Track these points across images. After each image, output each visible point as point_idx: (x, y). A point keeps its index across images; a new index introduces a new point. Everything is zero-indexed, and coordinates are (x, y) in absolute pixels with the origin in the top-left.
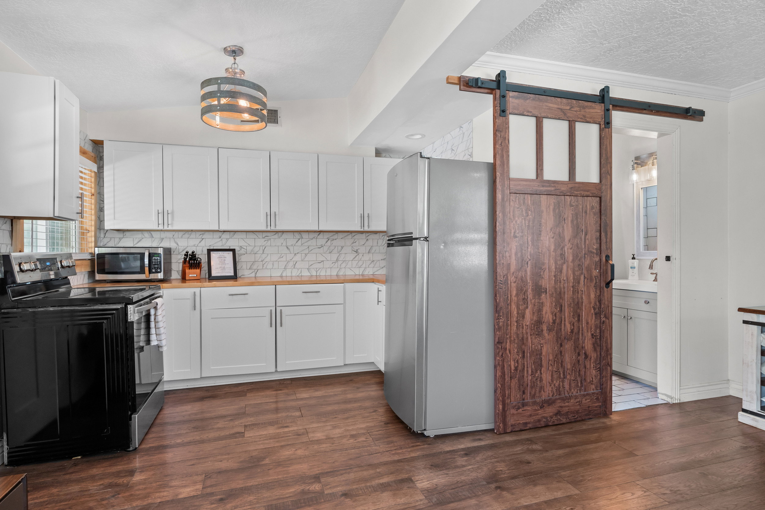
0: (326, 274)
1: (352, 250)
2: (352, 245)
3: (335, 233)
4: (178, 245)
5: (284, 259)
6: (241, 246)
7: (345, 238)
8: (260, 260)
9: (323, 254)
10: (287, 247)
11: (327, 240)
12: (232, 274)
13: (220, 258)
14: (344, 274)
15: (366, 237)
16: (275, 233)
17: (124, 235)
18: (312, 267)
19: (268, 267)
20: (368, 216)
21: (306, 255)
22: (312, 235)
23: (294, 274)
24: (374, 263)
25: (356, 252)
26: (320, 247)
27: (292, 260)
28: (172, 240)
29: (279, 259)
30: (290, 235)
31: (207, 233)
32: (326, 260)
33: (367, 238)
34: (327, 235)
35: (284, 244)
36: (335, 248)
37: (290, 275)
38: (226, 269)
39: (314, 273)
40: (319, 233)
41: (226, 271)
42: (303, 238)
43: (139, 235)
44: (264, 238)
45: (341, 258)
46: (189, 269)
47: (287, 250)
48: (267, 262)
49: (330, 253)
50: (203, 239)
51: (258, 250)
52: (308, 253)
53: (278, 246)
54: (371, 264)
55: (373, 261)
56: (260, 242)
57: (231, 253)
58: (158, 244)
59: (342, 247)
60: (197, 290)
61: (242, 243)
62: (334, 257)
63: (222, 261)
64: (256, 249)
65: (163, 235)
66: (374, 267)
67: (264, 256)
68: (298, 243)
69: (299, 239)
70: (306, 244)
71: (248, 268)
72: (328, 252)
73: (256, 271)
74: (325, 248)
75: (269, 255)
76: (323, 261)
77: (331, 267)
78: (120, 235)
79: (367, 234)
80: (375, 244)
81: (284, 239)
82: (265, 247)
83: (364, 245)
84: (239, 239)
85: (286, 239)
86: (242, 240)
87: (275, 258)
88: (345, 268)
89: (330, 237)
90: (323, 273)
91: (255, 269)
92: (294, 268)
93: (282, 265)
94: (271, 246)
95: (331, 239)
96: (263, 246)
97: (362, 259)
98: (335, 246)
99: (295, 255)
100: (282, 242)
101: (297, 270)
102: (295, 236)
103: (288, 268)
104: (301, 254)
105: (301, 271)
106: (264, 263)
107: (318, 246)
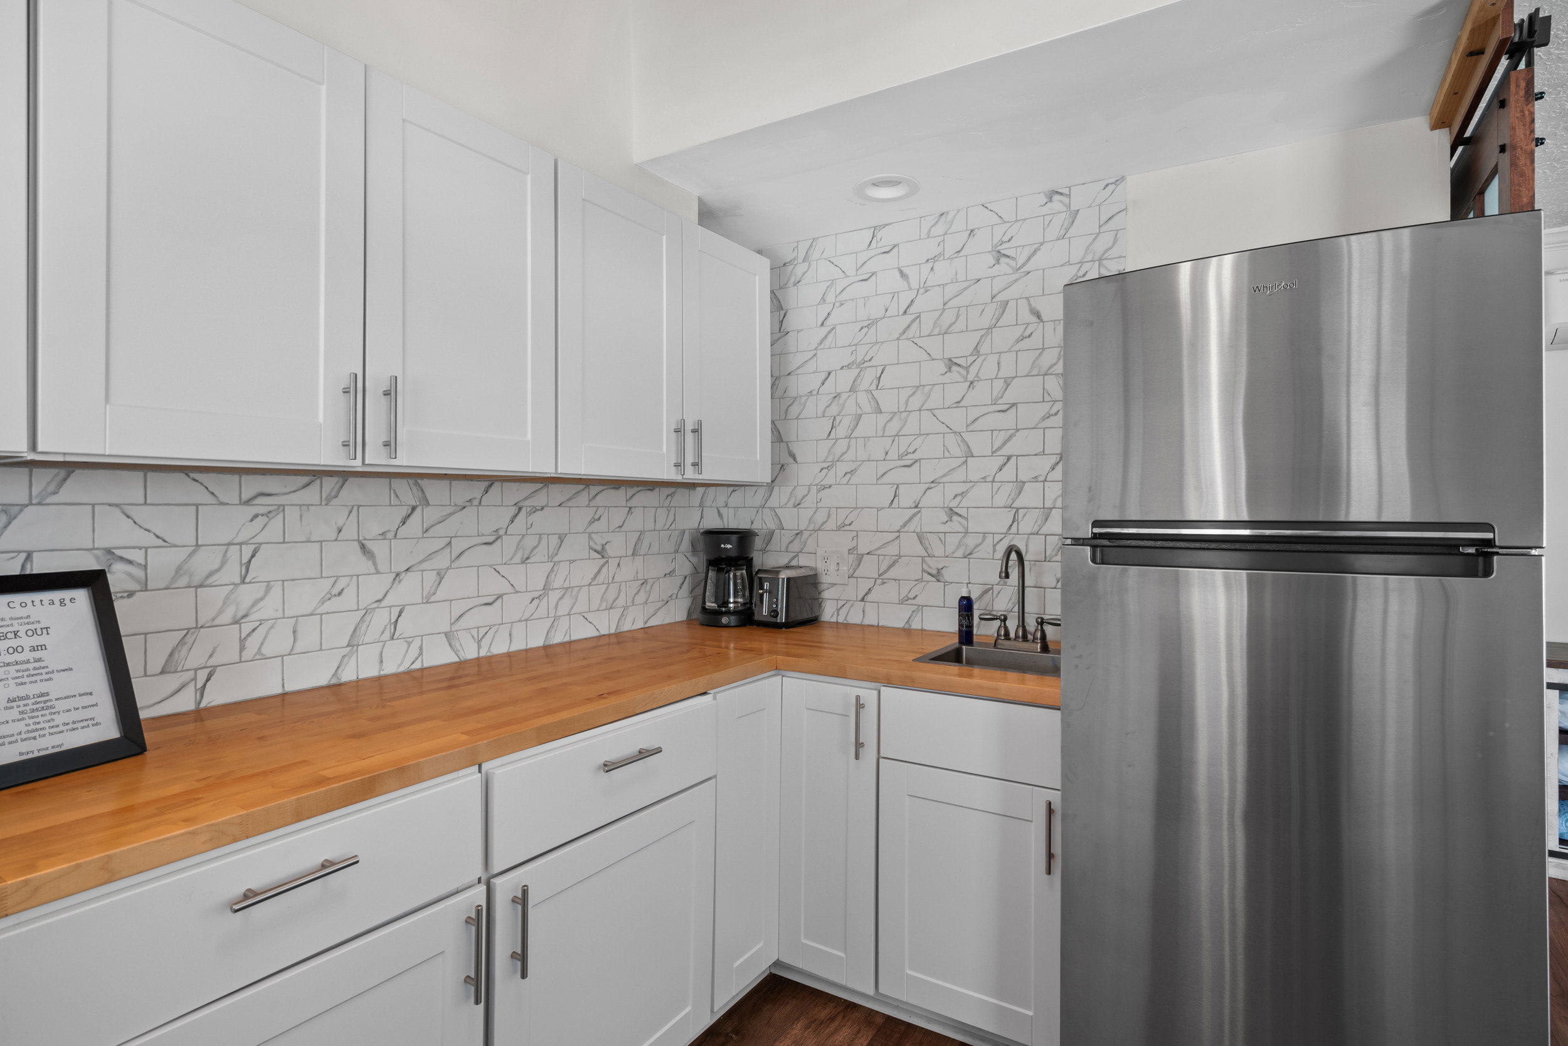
0: (513, 650)
1: (591, 548)
2: (590, 529)
3: (539, 486)
5: (349, 600)
7: (569, 504)
8: (227, 617)
9: (503, 570)
10: (363, 547)
11: (514, 510)
13: (3, 637)
14: (567, 639)
15: (627, 501)
16: (305, 479)
18: (462, 624)
19: (267, 650)
20: (699, 431)
21: (441, 576)
22: (463, 492)
23: (390, 668)
24: (648, 587)
25: (602, 553)
26: (491, 539)
27: (384, 604)
29: (323, 602)
30: (378, 491)
32: (510, 590)
33: (630, 504)
34: (516, 493)
35: (350, 532)
36: (538, 542)
37: (376, 675)
38: (60, 706)
39: (470, 652)
40: (487, 484)
41: (59, 719)
42: (428, 504)
44: (248, 502)
45: (558, 580)
47: (363, 559)
48: (261, 622)
49: (523, 562)
51: (216, 566)
52: (448, 569)
53: (321, 542)
54: (638, 593)
55: (645, 582)
56: (229, 522)
57: (81, 597)
59: (562, 538)
61: (116, 532)
62: (537, 575)
63: (19, 657)
64: (204, 562)
67: (247, 594)
68: (409, 522)
69: (414, 509)
70: (440, 529)
71: (156, 665)
72: (517, 559)
73: (202, 676)
74: (509, 543)
75: (277, 589)
76: (500, 597)
77: (527, 615)
79: (630, 492)
80: (650, 525)
81: (350, 508)
82: (253, 547)
83: (620, 527)
84: (93, 505)
85: (359, 506)
86: (117, 512)
87: (303, 598)
88: (569, 614)
89: (526, 499)
90: (500, 647)
91: (196, 670)
92: (392, 638)
93: (339, 629)
94: (284, 542)
95: (529, 509)
96: (245, 543)
97: (615, 580)
98: (540, 535)
99: (398, 579)
100: (340, 523)
101: (406, 645)
102: (397, 496)
103: (367, 639)
104: (423, 571)
105: (421, 648)
106: (246, 628)
107: (483, 535)
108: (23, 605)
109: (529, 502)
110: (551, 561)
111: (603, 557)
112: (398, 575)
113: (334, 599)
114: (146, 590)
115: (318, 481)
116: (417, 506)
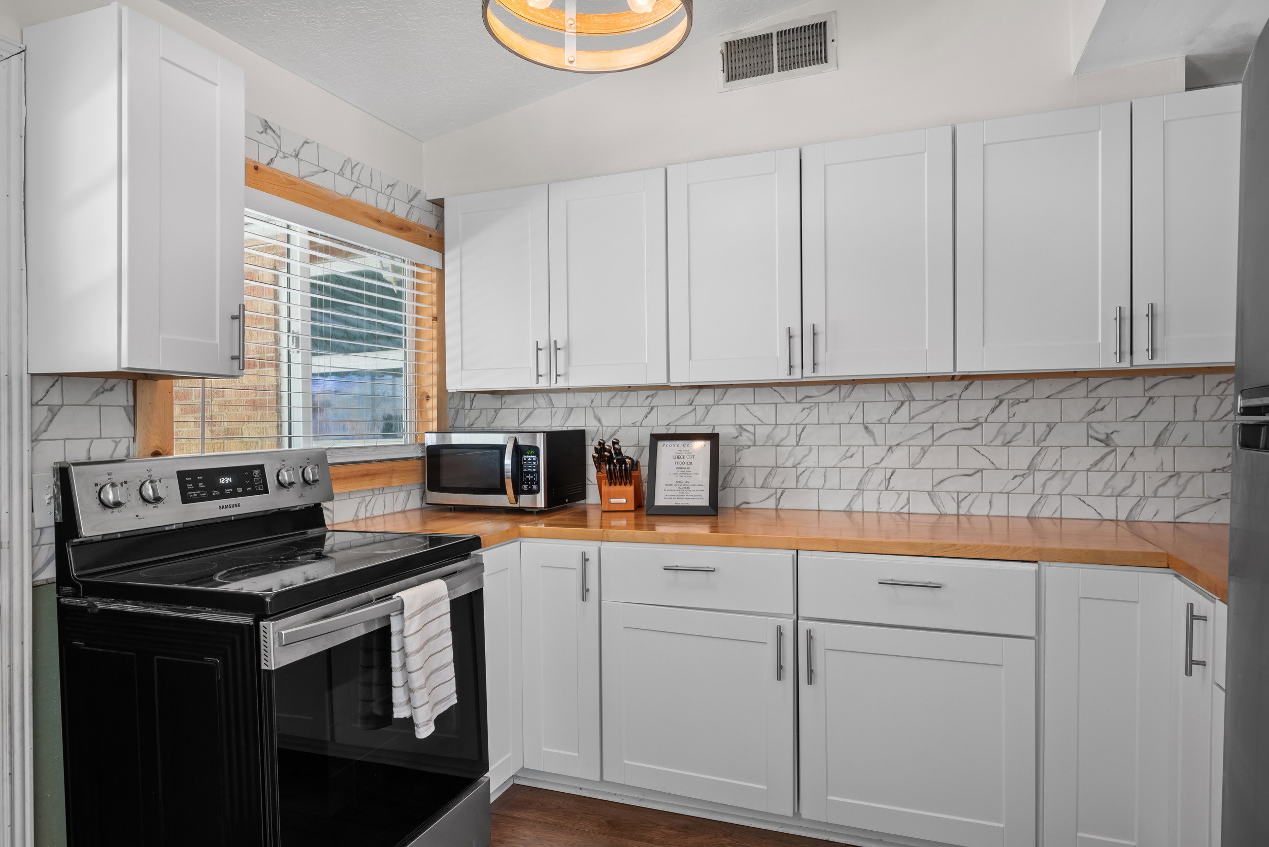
0: (991, 514)
1: (1089, 436)
2: (1089, 419)
3: (1023, 381)
4: (599, 421)
5: (857, 461)
6: (740, 426)
7: (1061, 396)
8: (789, 464)
9: (983, 450)
10: (866, 428)
11: (995, 403)
12: (704, 501)
13: (679, 457)
14: (1057, 515)
15: (1145, 391)
16: (830, 387)
17: (503, 403)
18: (942, 487)
19: (810, 485)
20: (1152, 314)
21: (924, 450)
22: (943, 390)
23: (885, 508)
24: (1182, 480)
26: (971, 425)
27: (880, 466)
28: (590, 411)
29: (841, 460)
30: (877, 392)
31: (661, 392)
32: (991, 466)
33: (1148, 394)
34: (994, 389)
35: (858, 418)
36: (1023, 429)
37: (876, 510)
38: (692, 488)
39: (950, 508)
40: (966, 383)
41: (690, 493)
42: (914, 400)
43: (528, 403)
44: (800, 402)
45: (1048, 461)
46: (610, 484)
47: (867, 436)
48: (807, 468)
49: (1004, 445)
50: (652, 408)
51: (784, 436)
52: (930, 446)
53: (840, 424)
54: (1164, 484)
55: (1176, 475)
56: (791, 412)
57: (708, 444)
58: (563, 422)
59: (1051, 427)
60: (591, 548)
61: (744, 417)
62: (1021, 457)
63: (683, 466)
64: (780, 433)
65: (573, 400)
66: (1178, 496)
67: (800, 452)
68: (899, 412)
69: (903, 403)
70: (924, 417)
71: (759, 483)
72: (998, 442)
73: (779, 492)
74: (990, 430)
75: (815, 450)
76: (981, 470)
77: (1008, 489)
78: (495, 403)
79: (1150, 381)
80: (1185, 414)
81: (858, 404)
82: (803, 426)
83: (1135, 417)
84: (735, 405)
85: (864, 402)
86: (743, 408)
87: (830, 457)
88: (1060, 494)
89: (1007, 393)
90: (980, 508)
91: (776, 489)
92: (887, 489)
93: (851, 479)
94: (819, 424)
95: (1010, 402)
96: (799, 424)
97: (1127, 468)
98: (1024, 423)
99: (890, 450)
100: (851, 413)
101: (897, 496)
102: (890, 395)
103: (869, 487)
104: (910, 446)
105: (908, 499)
106: (800, 470)
107: (963, 422)
109: (1012, 396)
110: (1037, 446)
111: (1107, 445)
112: (890, 448)
113: (848, 459)
114: (755, 446)
115: (838, 388)
116: (905, 401)
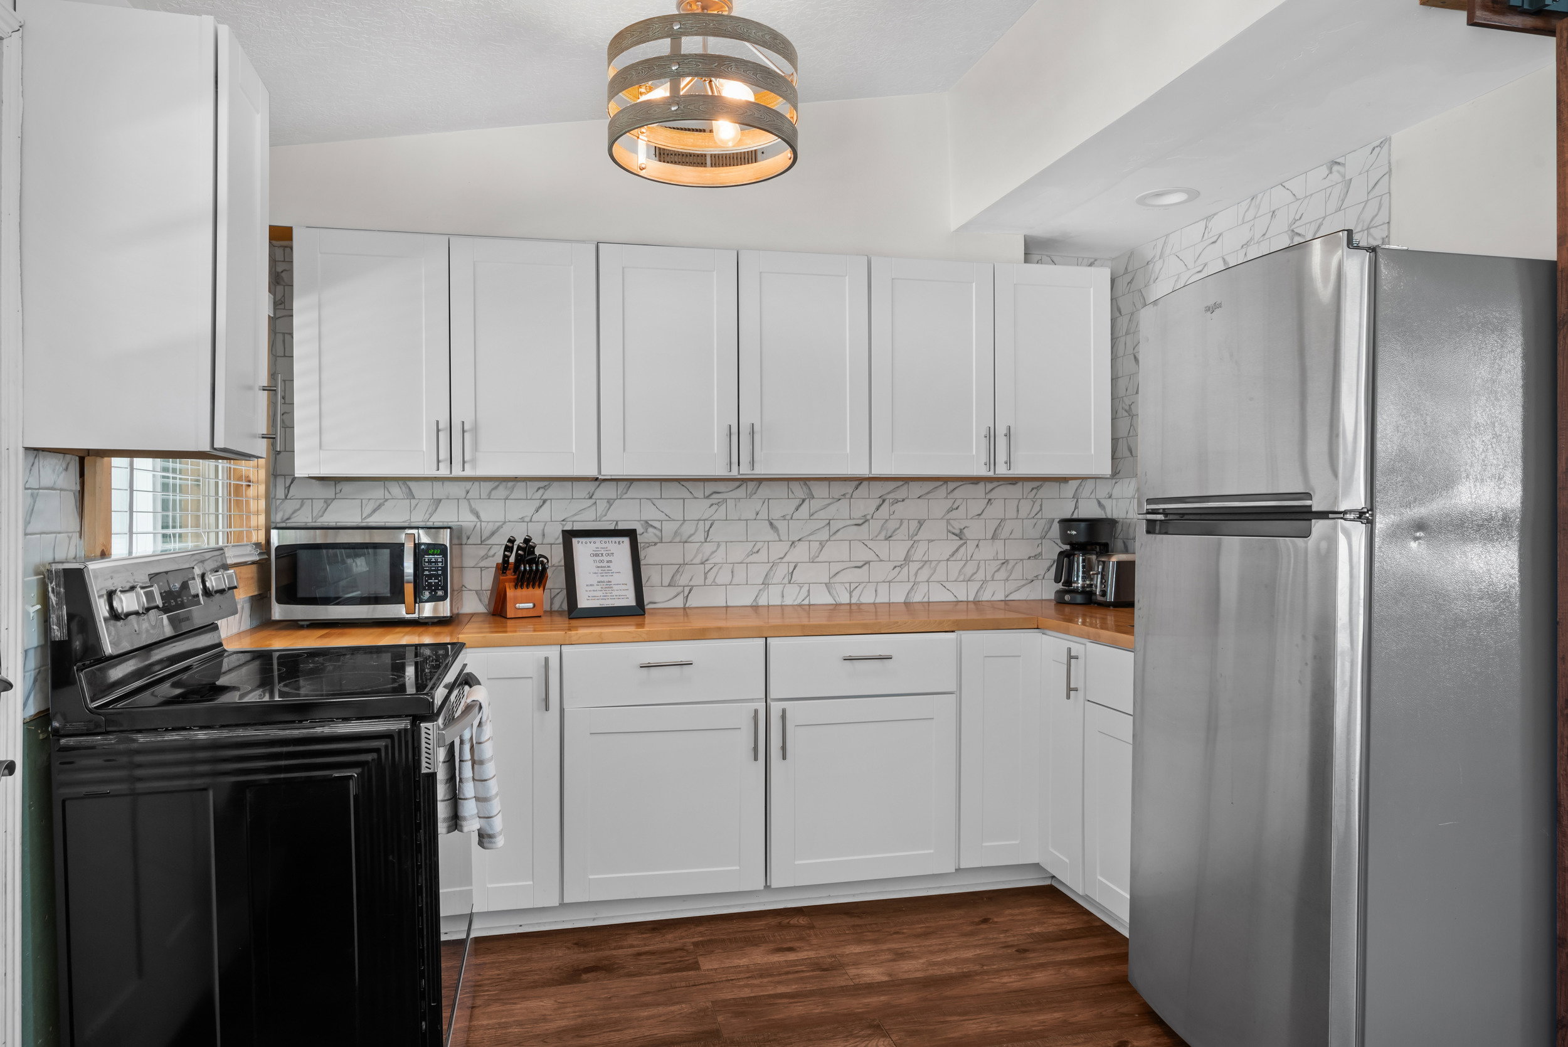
0: (876, 602)
1: (949, 531)
2: (948, 517)
3: (901, 483)
4: (478, 517)
5: (762, 556)
6: (646, 522)
7: (929, 496)
8: (697, 560)
9: (870, 544)
10: (771, 524)
11: (879, 501)
12: (631, 601)
13: (597, 555)
14: (926, 600)
15: (986, 494)
16: (738, 483)
17: (338, 491)
18: (837, 579)
19: (719, 581)
20: (1008, 435)
21: (822, 544)
22: (838, 489)
23: (788, 601)
24: (1010, 566)
25: (960, 535)
26: (860, 522)
27: (784, 560)
28: (464, 505)
29: (748, 556)
30: (780, 490)
31: (555, 484)
32: (876, 558)
33: (988, 496)
34: (879, 489)
35: (763, 515)
36: (901, 525)
37: (779, 603)
38: (615, 587)
39: (844, 598)
40: (857, 482)
41: (614, 593)
42: (813, 498)
43: (378, 493)
44: (708, 497)
45: (918, 554)
46: (516, 587)
47: (772, 532)
48: (715, 564)
49: (886, 539)
50: (544, 501)
51: (692, 532)
52: (827, 541)
53: (747, 520)
54: (998, 570)
55: (1005, 562)
56: (699, 508)
57: (626, 541)
58: (427, 516)
59: (921, 523)
60: (552, 652)
61: (650, 513)
62: (899, 550)
63: (602, 564)
64: (688, 529)
65: (440, 490)
66: (1007, 580)
67: (708, 548)
68: (801, 509)
69: (804, 501)
70: (822, 514)
71: (666, 582)
72: (882, 536)
73: (687, 590)
74: (875, 525)
75: (723, 546)
76: (867, 563)
77: (889, 579)
78: (328, 492)
79: (990, 486)
80: (1012, 513)
81: (763, 500)
82: (711, 522)
83: (979, 515)
84: (640, 499)
85: (769, 499)
86: (649, 502)
87: (738, 553)
88: (928, 581)
89: (889, 493)
90: (868, 598)
91: (684, 587)
92: (790, 583)
93: (757, 573)
94: (726, 520)
95: (891, 501)
96: (707, 520)
97: (974, 558)
98: (902, 520)
99: (793, 545)
100: (758, 510)
101: (798, 588)
102: (793, 493)
103: (774, 581)
104: (810, 541)
105: (809, 591)
106: (708, 567)
107: (854, 519)
108: (605, 542)
109: (891, 496)
110: (911, 540)
111: (961, 539)
112: (793, 543)
113: (754, 555)
114: (662, 543)
115: (745, 484)
116: (806, 499)
